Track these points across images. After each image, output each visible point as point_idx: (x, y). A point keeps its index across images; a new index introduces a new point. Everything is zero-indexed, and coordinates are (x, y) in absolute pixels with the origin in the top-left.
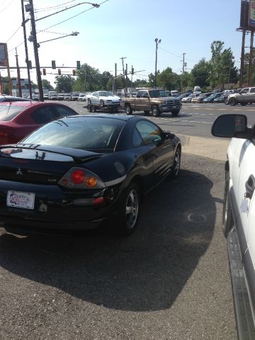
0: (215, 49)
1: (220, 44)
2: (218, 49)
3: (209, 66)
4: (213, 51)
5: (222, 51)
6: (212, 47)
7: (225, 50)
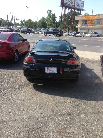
0: (49, 13)
1: (51, 11)
2: (50, 13)
3: (47, 20)
4: (48, 14)
5: (51, 14)
6: (48, 12)
7: (53, 14)
